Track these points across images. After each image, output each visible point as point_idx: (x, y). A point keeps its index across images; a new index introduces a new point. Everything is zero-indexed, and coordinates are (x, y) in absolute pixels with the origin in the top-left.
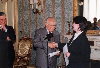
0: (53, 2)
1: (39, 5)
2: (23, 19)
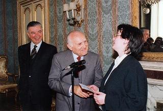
0: (99, 7)
1: (79, 12)
2: (56, 36)
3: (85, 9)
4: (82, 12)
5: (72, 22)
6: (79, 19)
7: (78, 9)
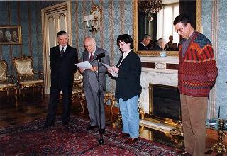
1: (96, 22)
3: (101, 20)
4: (99, 22)
5: (91, 29)
6: (96, 27)
7: (96, 19)
